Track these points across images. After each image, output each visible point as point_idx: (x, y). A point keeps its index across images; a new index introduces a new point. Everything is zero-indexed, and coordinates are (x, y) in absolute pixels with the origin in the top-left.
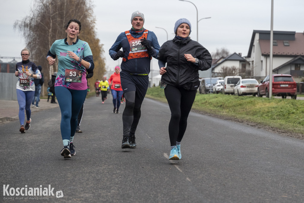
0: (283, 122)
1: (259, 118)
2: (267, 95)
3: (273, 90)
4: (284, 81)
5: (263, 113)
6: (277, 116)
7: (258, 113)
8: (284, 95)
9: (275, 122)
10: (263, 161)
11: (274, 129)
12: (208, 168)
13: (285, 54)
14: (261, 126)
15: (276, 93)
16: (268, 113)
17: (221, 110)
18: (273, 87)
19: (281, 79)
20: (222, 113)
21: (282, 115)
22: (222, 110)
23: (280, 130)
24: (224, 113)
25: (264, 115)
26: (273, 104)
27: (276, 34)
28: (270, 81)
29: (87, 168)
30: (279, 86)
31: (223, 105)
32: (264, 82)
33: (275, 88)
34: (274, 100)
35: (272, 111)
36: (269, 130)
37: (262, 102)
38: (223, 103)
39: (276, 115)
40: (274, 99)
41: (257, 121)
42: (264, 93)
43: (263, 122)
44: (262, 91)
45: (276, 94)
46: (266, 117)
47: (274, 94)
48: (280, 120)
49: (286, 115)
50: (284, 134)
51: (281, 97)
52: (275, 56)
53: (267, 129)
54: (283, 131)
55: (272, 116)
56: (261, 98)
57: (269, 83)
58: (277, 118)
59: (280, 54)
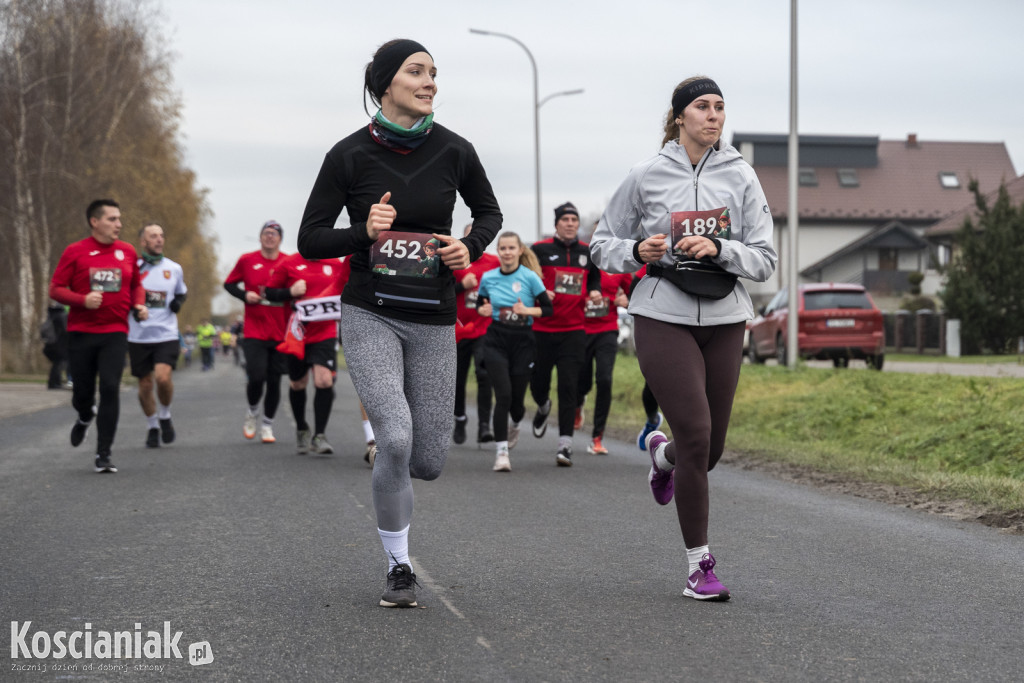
0: (834, 448)
1: (752, 434)
2: (781, 359)
3: (800, 341)
4: (841, 307)
5: (767, 419)
6: (814, 427)
7: (749, 420)
8: (839, 357)
9: (805, 450)
10: (752, 577)
11: (799, 472)
12: (555, 602)
13: (843, 214)
14: (756, 462)
15: (813, 349)
16: (783, 419)
17: (621, 412)
18: (801, 329)
19: (827, 299)
20: (621, 421)
21: (830, 424)
22: (625, 410)
23: (823, 472)
24: (628, 422)
25: (770, 426)
26: (802, 388)
27: (809, 145)
28: (790, 310)
29: (132, 610)
30: (820, 326)
31: (629, 394)
32: (772, 312)
33: (809, 332)
34: (803, 375)
35: (795, 411)
36: (783, 476)
37: (765, 380)
38: (627, 385)
39: (811, 423)
40: (804, 369)
41: (742, 446)
42: (770, 351)
43: (762, 447)
44: (765, 342)
45: (811, 354)
46: (775, 432)
47: (806, 353)
48: (825, 442)
49: (844, 422)
50: (834, 488)
51: (828, 365)
52: (805, 221)
53: (776, 473)
54: (831, 478)
55: (797, 428)
56: (759, 368)
57: (787, 316)
58: (813, 435)
59: (826, 214)
